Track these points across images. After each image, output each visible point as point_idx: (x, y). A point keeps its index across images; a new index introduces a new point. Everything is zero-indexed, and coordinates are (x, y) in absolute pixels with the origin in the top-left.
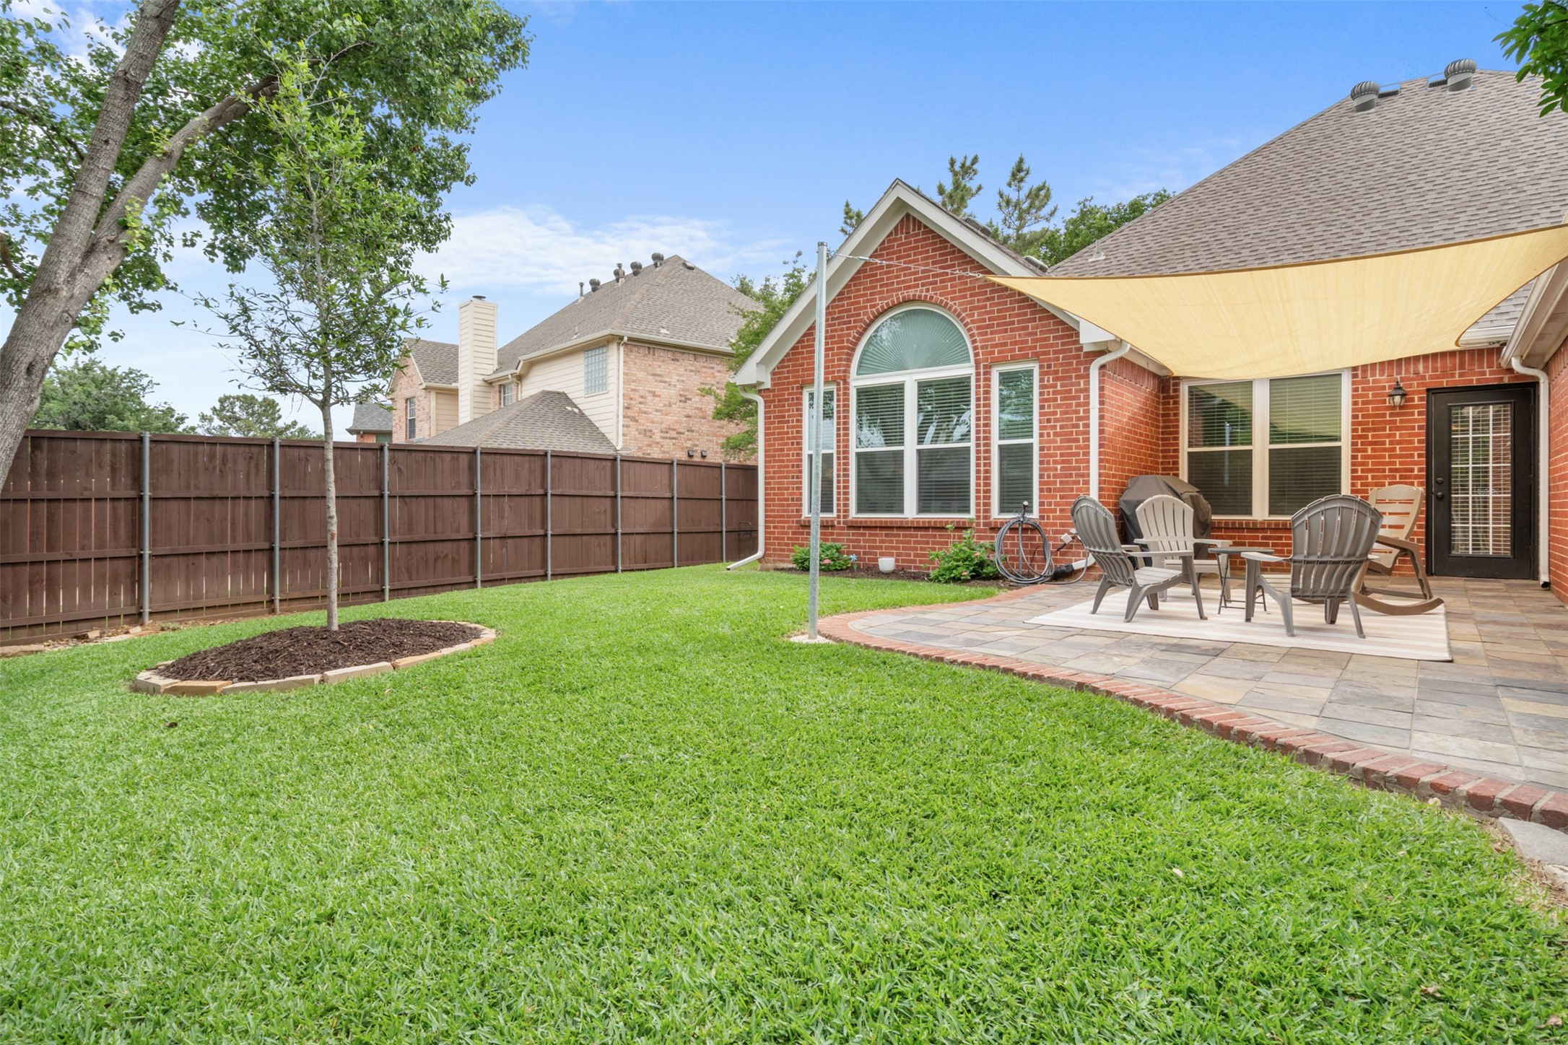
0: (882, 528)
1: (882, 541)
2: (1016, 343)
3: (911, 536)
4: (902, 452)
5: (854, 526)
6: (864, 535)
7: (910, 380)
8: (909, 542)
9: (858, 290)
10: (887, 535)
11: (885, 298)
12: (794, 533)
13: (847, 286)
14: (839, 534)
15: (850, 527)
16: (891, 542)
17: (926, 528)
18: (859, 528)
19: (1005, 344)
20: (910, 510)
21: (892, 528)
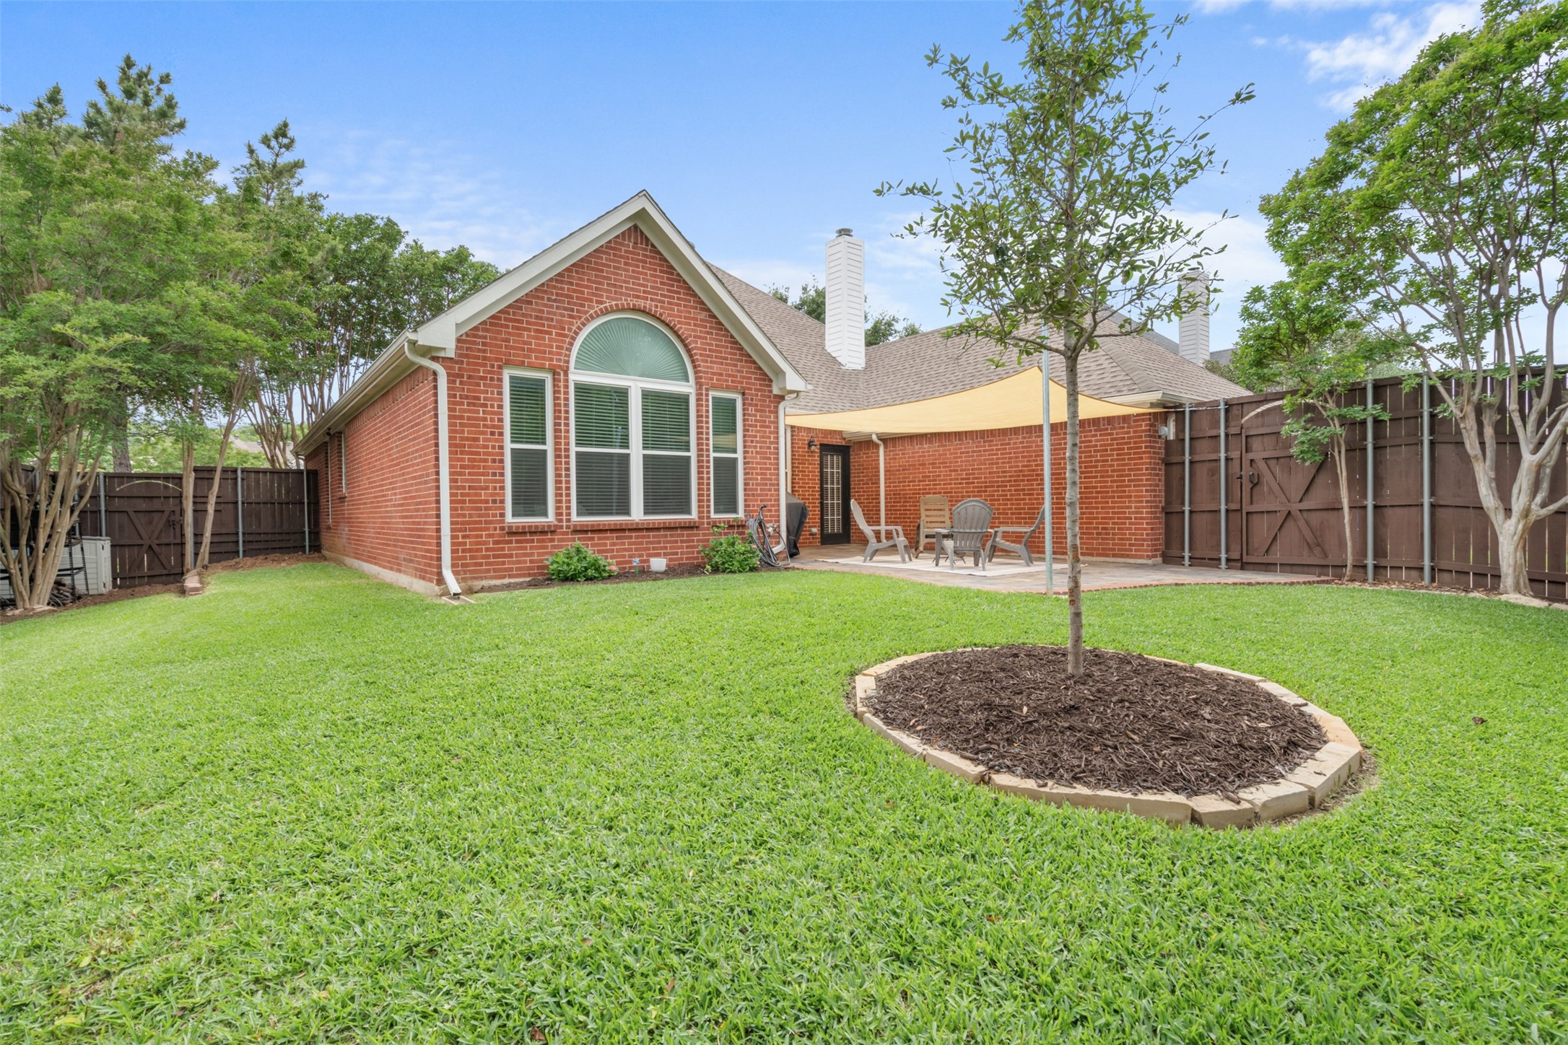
0: (612, 531)
1: (614, 544)
2: (729, 376)
3: (643, 537)
4: (628, 455)
5: (581, 531)
6: (592, 539)
7: (636, 386)
8: (642, 543)
9: (582, 280)
10: (618, 538)
11: (613, 299)
12: (496, 542)
13: (567, 270)
14: (559, 540)
15: (576, 531)
16: (623, 544)
17: (658, 529)
18: (586, 532)
19: (721, 374)
20: (637, 513)
21: (623, 530)
